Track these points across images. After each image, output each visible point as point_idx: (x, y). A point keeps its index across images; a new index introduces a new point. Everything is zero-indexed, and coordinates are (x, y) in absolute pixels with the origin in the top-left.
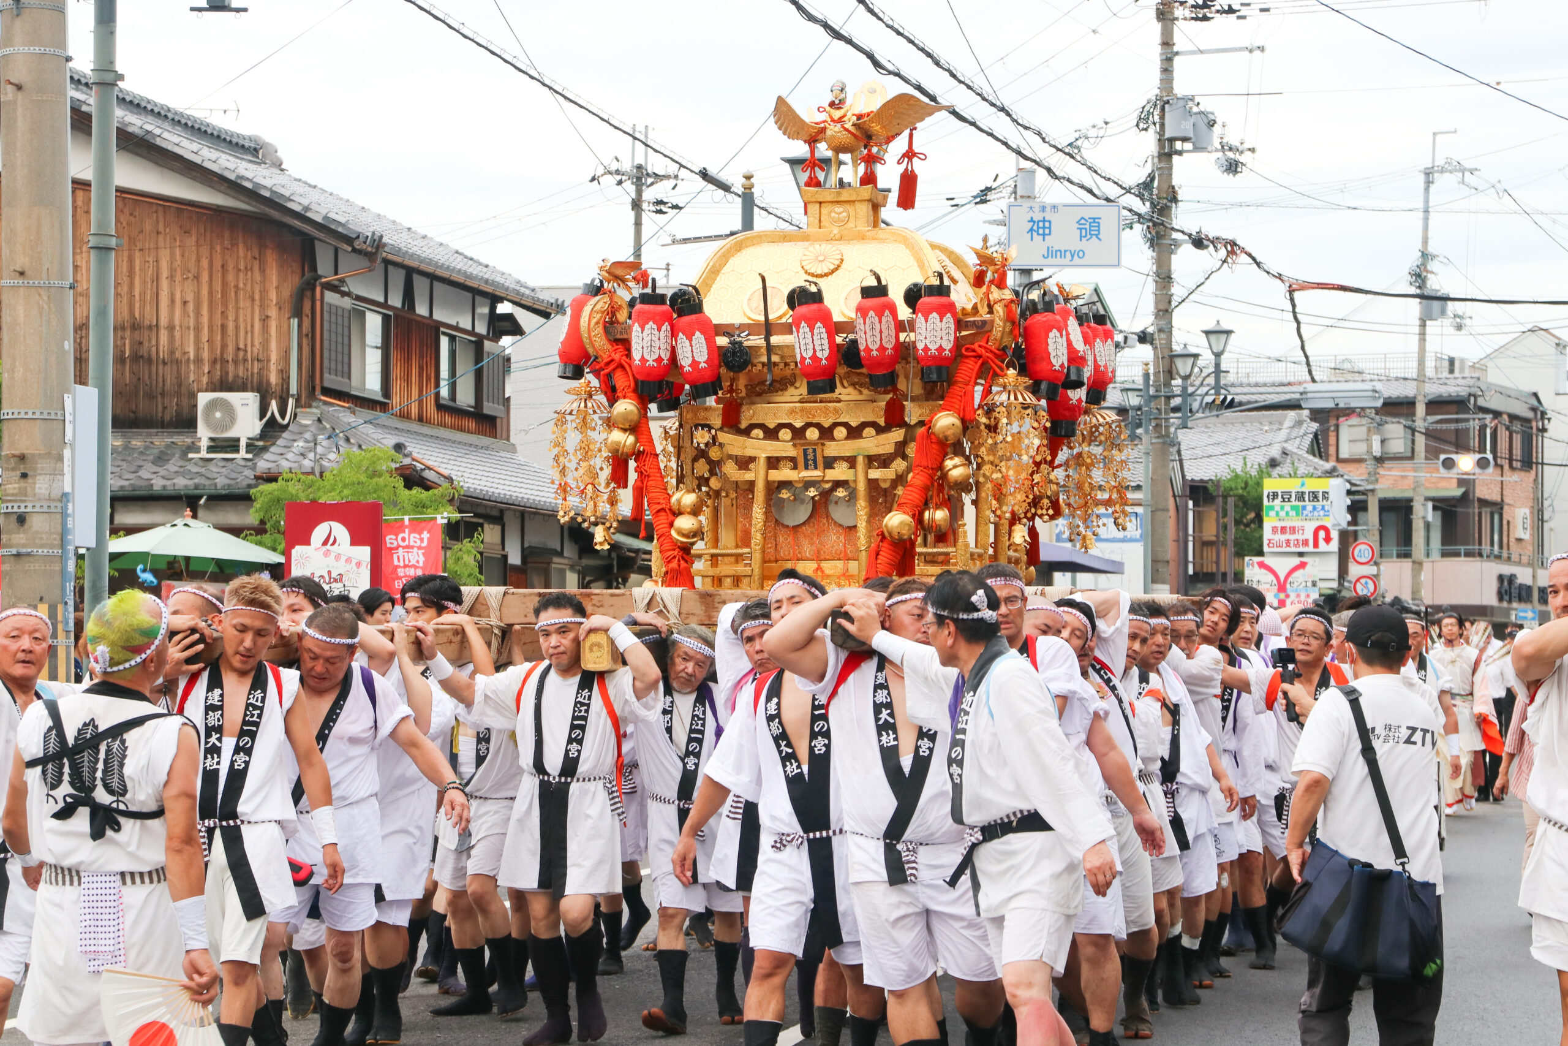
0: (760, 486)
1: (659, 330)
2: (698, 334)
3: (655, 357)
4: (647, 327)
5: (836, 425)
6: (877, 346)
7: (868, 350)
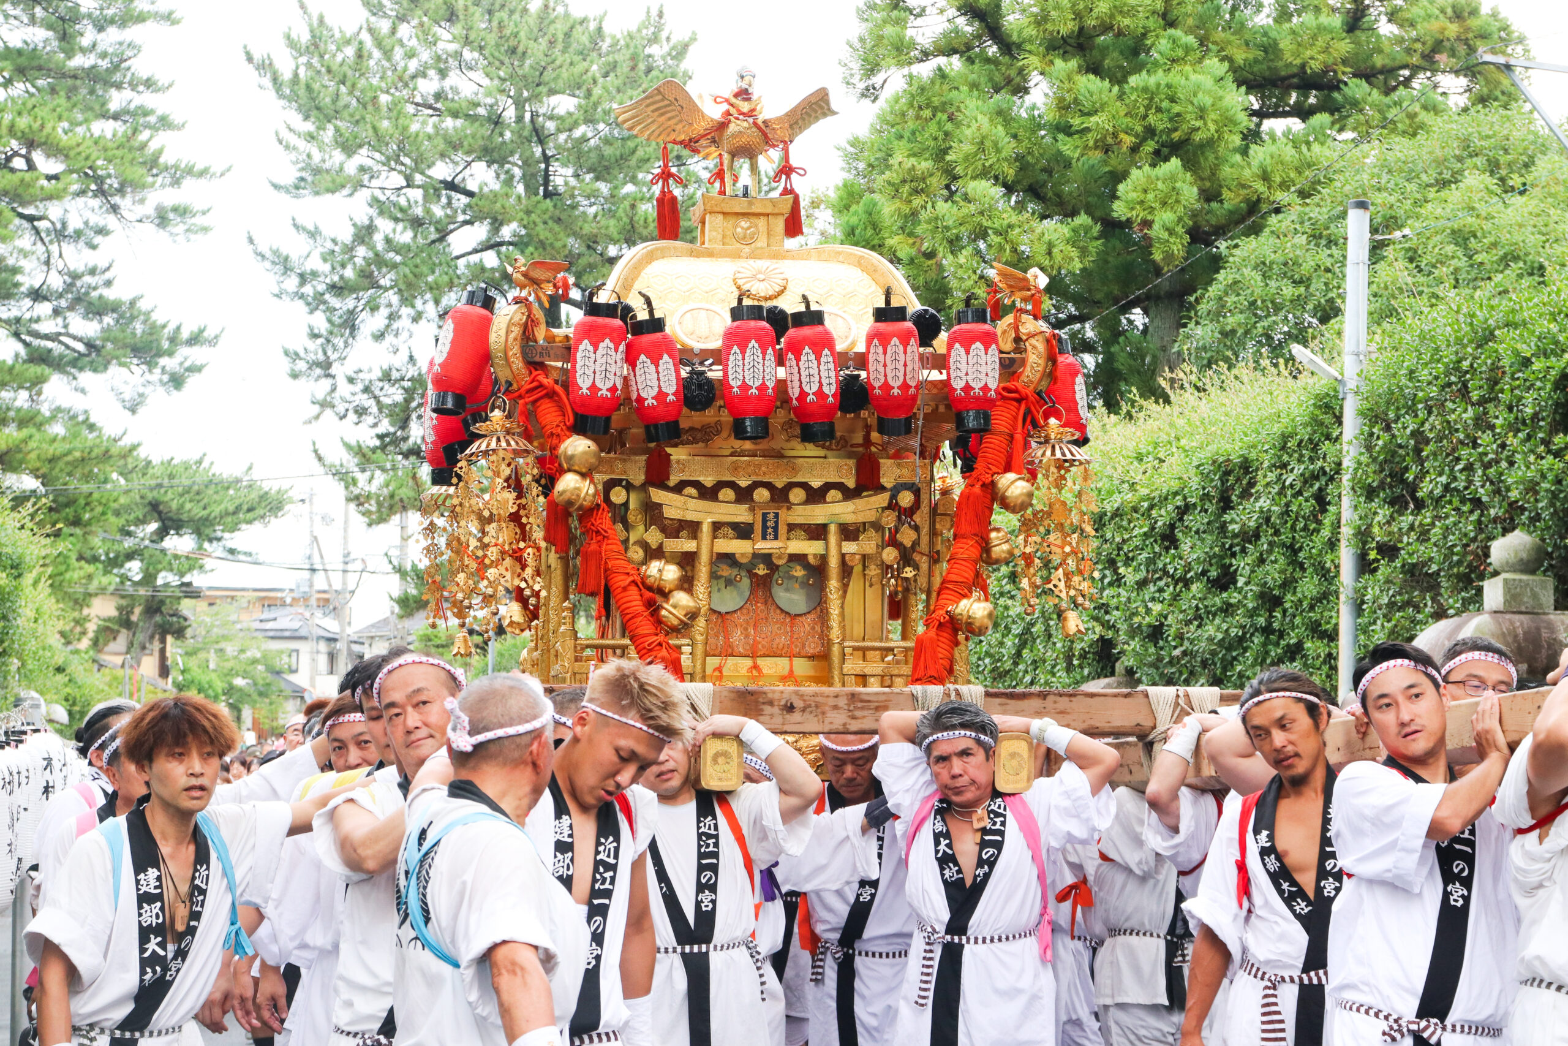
0: (704, 557)
1: (616, 351)
2: (666, 357)
3: (609, 385)
4: (602, 345)
5: (791, 486)
6: (899, 383)
7: (886, 387)
